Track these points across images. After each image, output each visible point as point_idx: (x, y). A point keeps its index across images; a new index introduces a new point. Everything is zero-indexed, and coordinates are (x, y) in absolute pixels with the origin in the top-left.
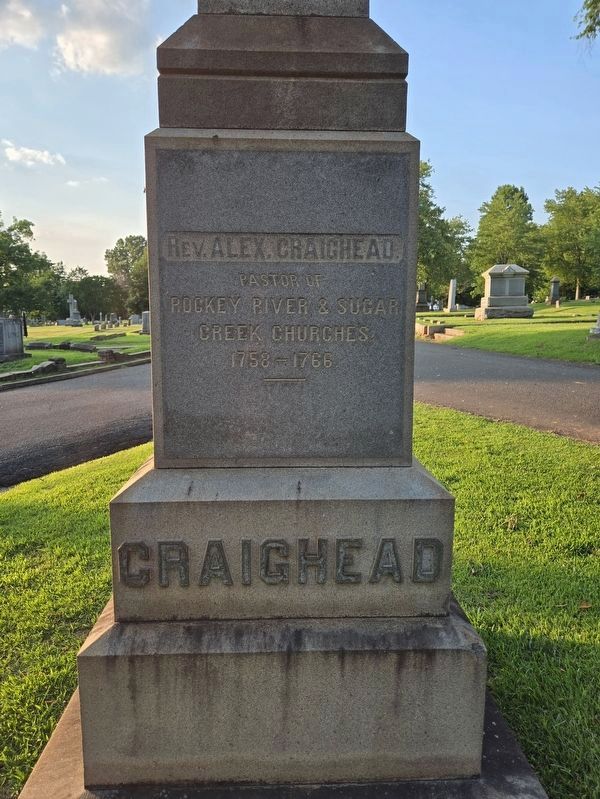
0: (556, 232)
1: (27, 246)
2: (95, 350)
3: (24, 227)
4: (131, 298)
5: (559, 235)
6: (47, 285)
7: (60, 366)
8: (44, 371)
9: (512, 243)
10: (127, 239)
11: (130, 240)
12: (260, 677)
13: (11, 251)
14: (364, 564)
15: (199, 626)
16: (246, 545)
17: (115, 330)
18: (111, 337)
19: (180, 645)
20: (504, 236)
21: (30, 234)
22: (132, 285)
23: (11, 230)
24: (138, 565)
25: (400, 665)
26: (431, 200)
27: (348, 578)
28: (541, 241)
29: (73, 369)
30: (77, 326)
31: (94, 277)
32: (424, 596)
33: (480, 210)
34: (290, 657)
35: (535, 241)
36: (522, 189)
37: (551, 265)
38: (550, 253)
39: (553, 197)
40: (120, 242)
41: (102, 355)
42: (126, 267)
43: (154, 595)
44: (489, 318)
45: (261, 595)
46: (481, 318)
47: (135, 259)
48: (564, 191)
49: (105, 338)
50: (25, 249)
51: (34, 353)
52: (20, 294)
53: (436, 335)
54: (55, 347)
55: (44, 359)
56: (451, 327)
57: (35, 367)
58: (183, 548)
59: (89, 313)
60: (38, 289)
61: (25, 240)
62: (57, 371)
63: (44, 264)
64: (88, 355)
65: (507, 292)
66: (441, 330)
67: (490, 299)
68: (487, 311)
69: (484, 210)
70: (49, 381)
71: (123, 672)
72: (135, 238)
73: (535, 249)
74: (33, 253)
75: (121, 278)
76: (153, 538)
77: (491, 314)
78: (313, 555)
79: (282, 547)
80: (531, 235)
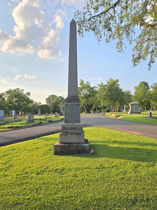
0: (154, 93)
1: (29, 98)
2: (46, 120)
3: (29, 94)
4: (51, 109)
5: (155, 93)
6: (33, 106)
7: (41, 123)
8: (38, 124)
9: (142, 96)
10: (51, 95)
11: (52, 96)
12: (70, 135)
13: (25, 99)
14: (77, 129)
15: (66, 133)
16: (70, 127)
17: (48, 117)
18: (49, 118)
19: (65, 133)
20: (140, 94)
21: (30, 95)
22: (52, 106)
23: (26, 94)
24: (63, 129)
25: (79, 135)
26: (119, 87)
27: (76, 130)
28: (150, 95)
29: (43, 124)
30: (40, 116)
31: (44, 105)
32: (81, 131)
33: (134, 88)
34: (72, 134)
35: (148, 95)
36: (147, 82)
37: (153, 101)
38: (153, 98)
39: (152, 85)
40: (49, 96)
41: (48, 121)
42: (50, 102)
43: (64, 131)
44: (131, 114)
45: (70, 131)
46: (129, 114)
47: (52, 100)
48: (155, 83)
49: (48, 118)
50: (28, 98)
51: (35, 121)
52: (27, 109)
53: (117, 117)
54: (38, 120)
55: (38, 122)
56: (121, 116)
57: (37, 123)
58: (66, 128)
59: (42, 113)
60: (31, 108)
61: (29, 96)
62: (40, 124)
63: (32, 102)
64: (45, 121)
65: (135, 108)
66: (119, 116)
67: (131, 109)
68: (130, 112)
69: (135, 88)
70: (39, 126)
71: (62, 135)
72: (53, 95)
73: (149, 97)
74: (30, 99)
75: (49, 104)
76: (64, 127)
77: (131, 113)
78: (74, 128)
79: (72, 128)
80: (147, 94)
